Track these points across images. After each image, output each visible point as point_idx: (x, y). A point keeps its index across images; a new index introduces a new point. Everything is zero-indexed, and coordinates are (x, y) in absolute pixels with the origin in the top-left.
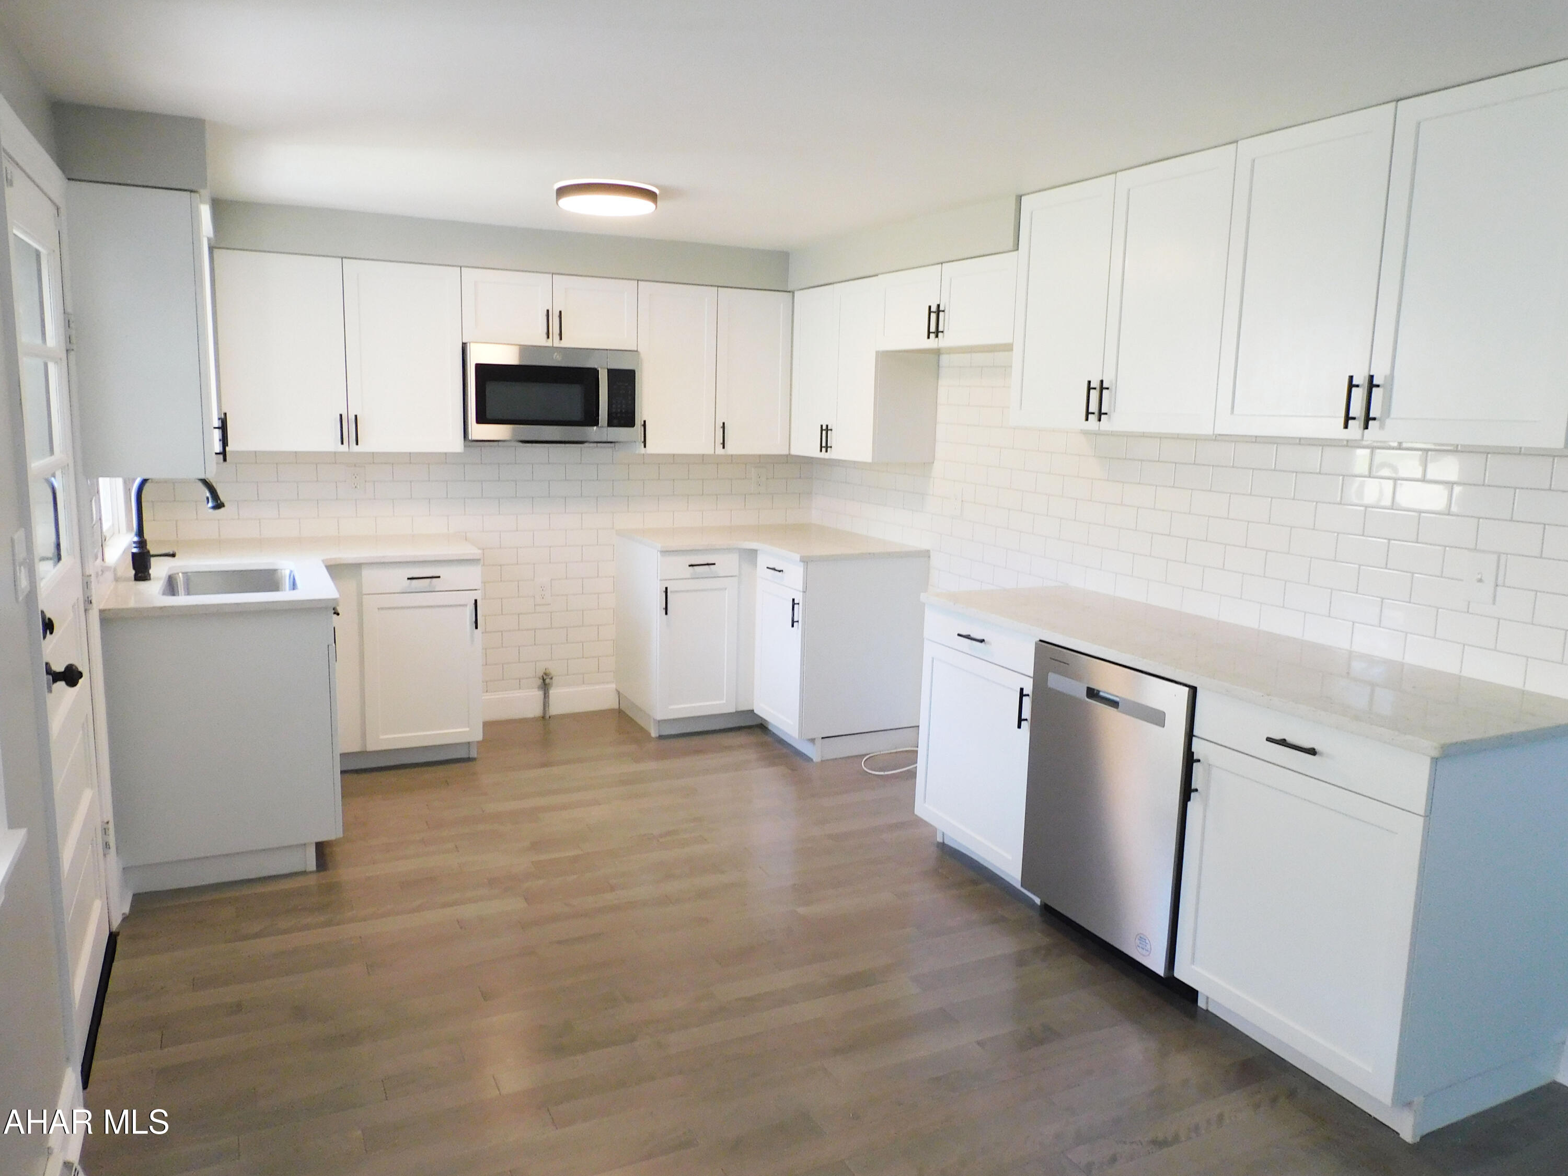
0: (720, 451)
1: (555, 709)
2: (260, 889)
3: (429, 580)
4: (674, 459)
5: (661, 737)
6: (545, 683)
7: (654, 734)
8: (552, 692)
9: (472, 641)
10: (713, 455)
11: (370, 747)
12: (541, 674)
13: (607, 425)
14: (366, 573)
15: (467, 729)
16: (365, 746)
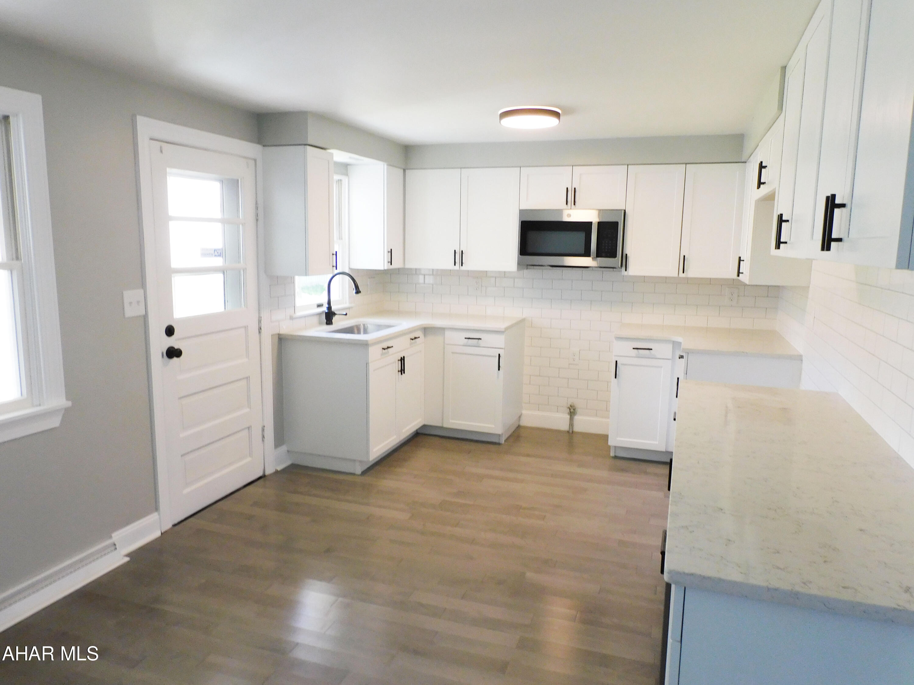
0: (681, 275)
1: (578, 428)
2: (331, 476)
3: (477, 340)
4: (644, 279)
5: (616, 457)
6: (572, 411)
7: (612, 454)
8: (577, 418)
9: (498, 377)
10: (677, 277)
11: (445, 425)
12: (569, 406)
13: (596, 256)
14: (448, 334)
15: (493, 426)
16: (443, 425)
